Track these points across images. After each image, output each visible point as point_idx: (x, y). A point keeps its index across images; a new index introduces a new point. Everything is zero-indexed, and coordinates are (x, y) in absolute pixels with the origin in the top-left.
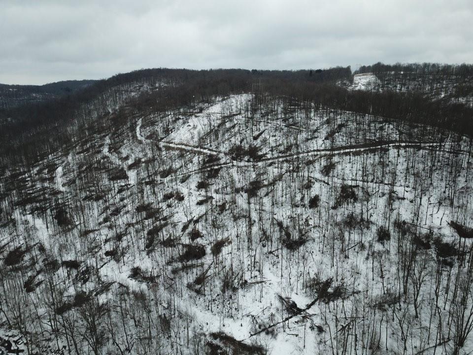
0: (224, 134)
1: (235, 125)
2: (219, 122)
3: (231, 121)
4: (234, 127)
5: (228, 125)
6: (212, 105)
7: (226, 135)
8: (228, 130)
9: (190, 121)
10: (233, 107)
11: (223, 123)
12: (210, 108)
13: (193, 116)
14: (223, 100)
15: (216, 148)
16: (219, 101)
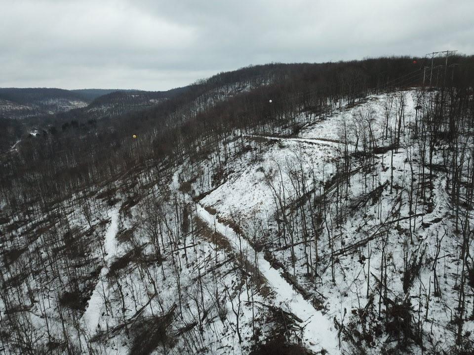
0: (339, 221)
1: (381, 188)
2: (331, 169)
3: (368, 170)
4: (375, 196)
5: (357, 187)
6: (323, 119)
7: (349, 223)
8: (356, 207)
9: (266, 156)
10: (374, 126)
11: (342, 177)
12: (317, 126)
13: (276, 146)
14: (351, 106)
15: (308, 276)
16: (340, 109)
